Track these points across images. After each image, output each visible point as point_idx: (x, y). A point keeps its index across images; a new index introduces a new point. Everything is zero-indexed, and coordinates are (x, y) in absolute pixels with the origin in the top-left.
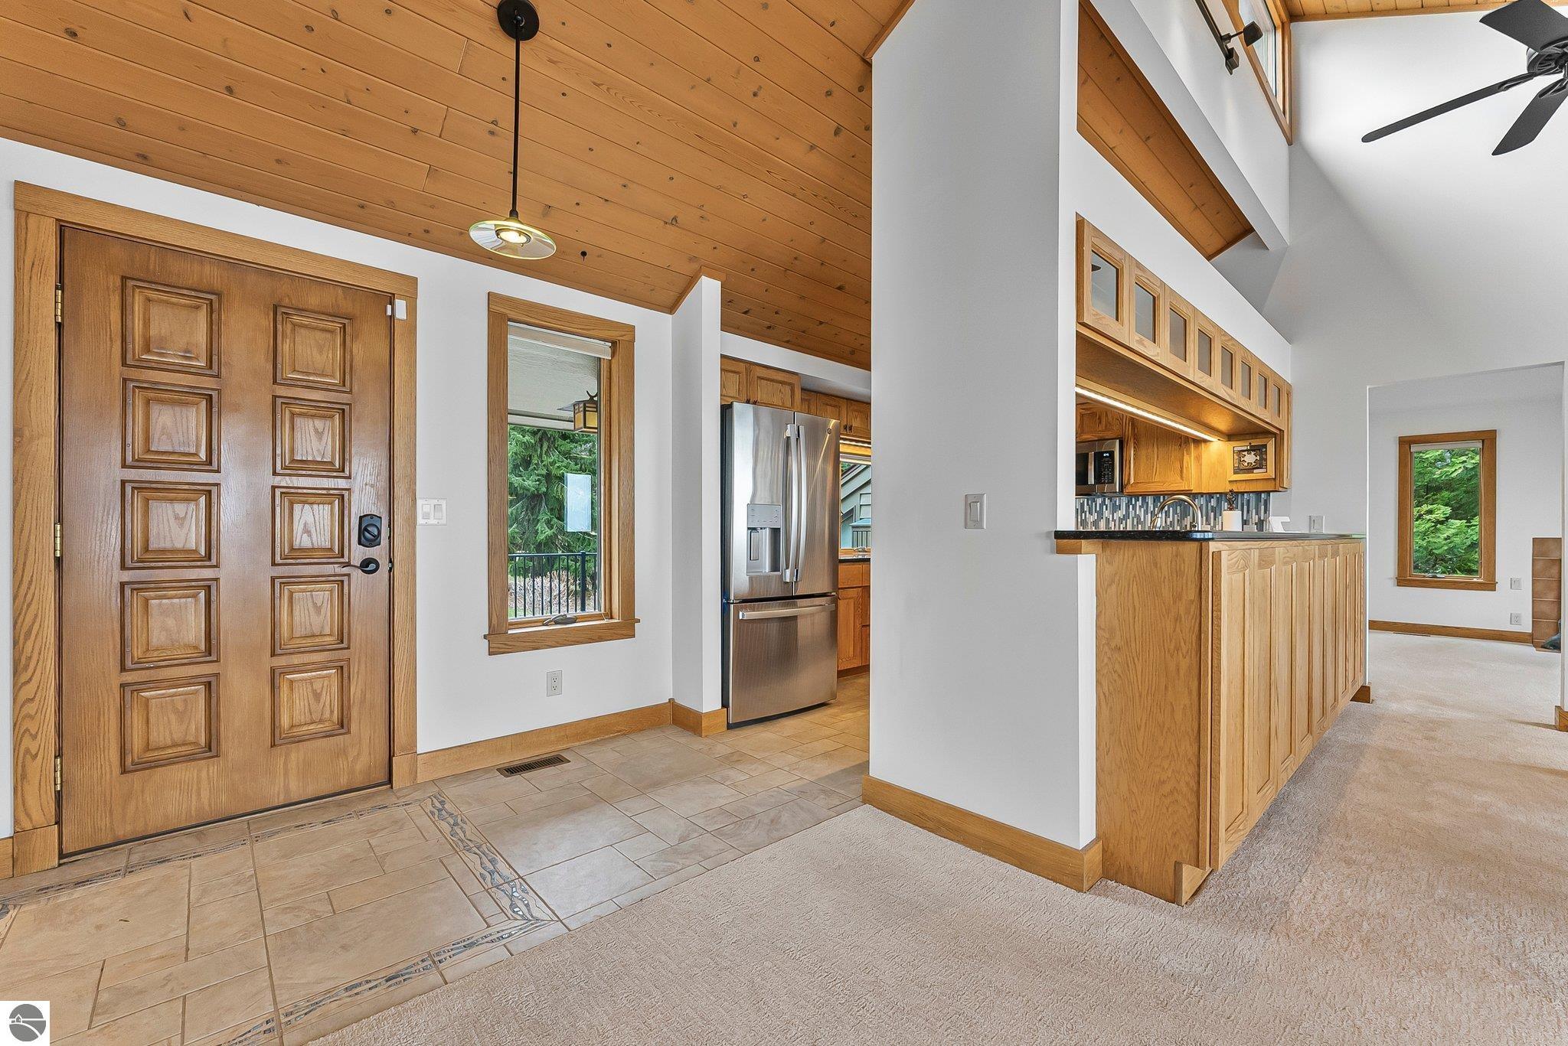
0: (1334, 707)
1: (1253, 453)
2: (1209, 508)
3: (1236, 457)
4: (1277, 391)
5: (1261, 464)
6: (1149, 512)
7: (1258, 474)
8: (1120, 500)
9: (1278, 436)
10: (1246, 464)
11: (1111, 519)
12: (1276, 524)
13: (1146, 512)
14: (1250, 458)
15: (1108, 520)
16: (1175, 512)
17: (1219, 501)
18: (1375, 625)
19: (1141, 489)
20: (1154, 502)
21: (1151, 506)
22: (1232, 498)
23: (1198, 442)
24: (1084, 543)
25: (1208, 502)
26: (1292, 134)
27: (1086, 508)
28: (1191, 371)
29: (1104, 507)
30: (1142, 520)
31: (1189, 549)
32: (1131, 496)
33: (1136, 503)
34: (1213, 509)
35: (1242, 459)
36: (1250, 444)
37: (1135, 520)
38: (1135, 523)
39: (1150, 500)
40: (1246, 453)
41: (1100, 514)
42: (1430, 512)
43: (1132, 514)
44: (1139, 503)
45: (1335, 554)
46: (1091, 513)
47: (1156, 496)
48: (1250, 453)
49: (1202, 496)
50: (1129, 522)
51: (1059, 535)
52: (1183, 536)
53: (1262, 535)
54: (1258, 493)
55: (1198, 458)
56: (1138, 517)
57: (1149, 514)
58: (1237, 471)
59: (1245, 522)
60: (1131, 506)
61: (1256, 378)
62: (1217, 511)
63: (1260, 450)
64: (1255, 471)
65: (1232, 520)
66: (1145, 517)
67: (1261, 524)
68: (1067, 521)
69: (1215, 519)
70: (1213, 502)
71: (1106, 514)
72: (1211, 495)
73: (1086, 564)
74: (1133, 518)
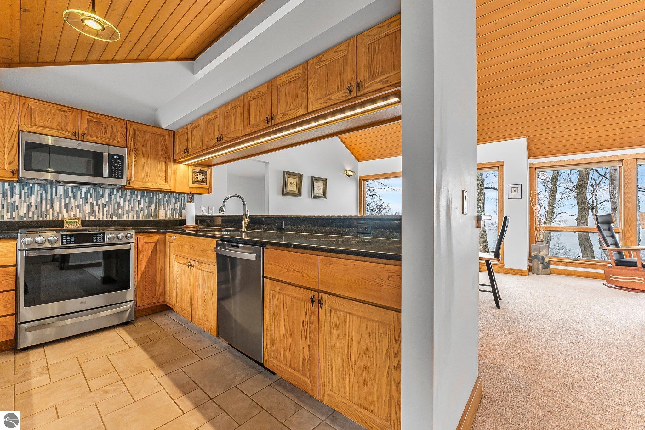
1: (201, 174)
2: (165, 200)
3: (194, 175)
5: (204, 181)
6: (127, 200)
7: (202, 185)
8: (103, 191)
9: (211, 168)
10: (198, 179)
11: (95, 204)
13: (125, 200)
14: (200, 177)
15: (92, 205)
16: (145, 201)
19: (140, 185)
20: (131, 194)
21: (128, 197)
25: (164, 197)
27: (70, 194)
29: (89, 195)
30: (122, 205)
33: (117, 194)
34: (167, 201)
35: (197, 176)
36: (200, 169)
37: (116, 205)
38: (116, 207)
40: (198, 174)
41: (85, 201)
43: (113, 201)
44: (120, 194)
46: (75, 198)
48: (200, 174)
49: (161, 193)
50: (111, 207)
55: (175, 172)
56: (119, 204)
57: (127, 202)
58: (195, 182)
60: (113, 196)
63: (204, 173)
64: (202, 183)
66: (123, 204)
69: (168, 207)
71: (91, 200)
74: (114, 204)
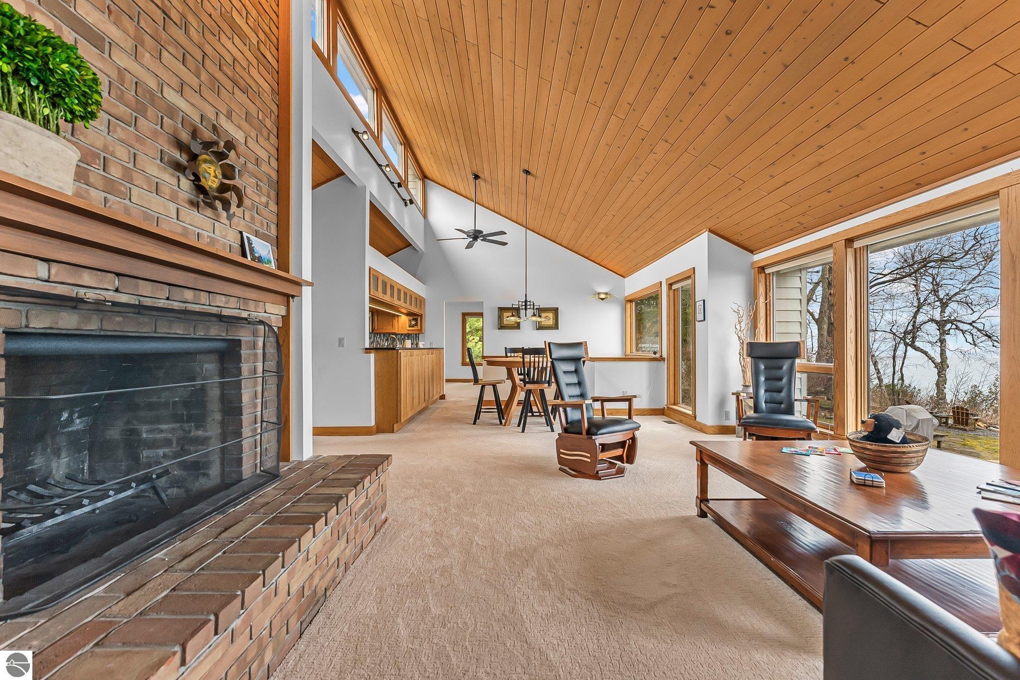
0: (433, 397)
2: (401, 339)
3: (409, 322)
4: (420, 301)
5: (416, 325)
7: (416, 328)
9: (421, 316)
10: (412, 325)
12: (421, 345)
14: (413, 322)
15: (375, 344)
16: (390, 341)
17: (405, 337)
18: (448, 381)
19: (379, 331)
22: (408, 336)
23: (398, 316)
24: (372, 351)
25: (401, 336)
26: (425, 216)
27: (371, 340)
28: (396, 302)
31: (395, 352)
32: (375, 334)
34: (403, 339)
35: (411, 323)
36: (413, 318)
39: (382, 335)
41: (374, 342)
42: (473, 339)
44: (378, 336)
45: (432, 354)
46: (372, 342)
47: (384, 334)
49: (399, 335)
51: (366, 349)
52: (393, 349)
53: (418, 348)
54: (416, 334)
55: (398, 321)
56: (378, 342)
58: (409, 327)
59: (412, 344)
61: (413, 299)
62: (404, 340)
63: (416, 320)
65: (408, 343)
67: (417, 344)
68: (367, 346)
69: (403, 343)
70: (403, 337)
72: (402, 334)
73: (372, 356)
